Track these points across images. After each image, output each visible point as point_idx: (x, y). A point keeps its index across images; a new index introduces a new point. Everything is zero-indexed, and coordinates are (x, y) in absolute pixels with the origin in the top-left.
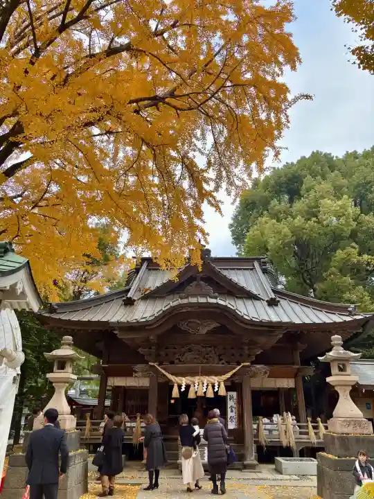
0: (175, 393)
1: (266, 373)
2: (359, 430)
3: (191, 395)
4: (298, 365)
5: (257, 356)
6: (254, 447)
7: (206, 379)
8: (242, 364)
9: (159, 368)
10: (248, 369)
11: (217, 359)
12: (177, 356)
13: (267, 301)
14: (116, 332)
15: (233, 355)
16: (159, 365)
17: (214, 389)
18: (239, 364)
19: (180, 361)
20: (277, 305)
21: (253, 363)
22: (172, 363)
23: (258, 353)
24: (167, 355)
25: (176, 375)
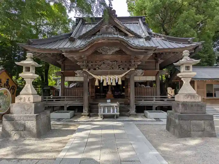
0: (97, 83)
1: (142, 73)
2: (193, 100)
3: (105, 84)
4: (158, 69)
5: (138, 65)
6: (135, 106)
7: (112, 77)
8: (131, 69)
9: (88, 72)
10: (133, 72)
11: (118, 67)
12: (97, 66)
13: (145, 38)
14: (63, 54)
15: (126, 65)
16: (88, 71)
17: (116, 81)
18: (129, 69)
19: (99, 69)
20: (150, 40)
21: (136, 69)
22: (95, 69)
23: (139, 64)
24: (92, 65)
25: (97, 75)
